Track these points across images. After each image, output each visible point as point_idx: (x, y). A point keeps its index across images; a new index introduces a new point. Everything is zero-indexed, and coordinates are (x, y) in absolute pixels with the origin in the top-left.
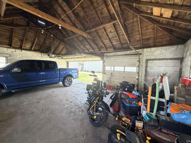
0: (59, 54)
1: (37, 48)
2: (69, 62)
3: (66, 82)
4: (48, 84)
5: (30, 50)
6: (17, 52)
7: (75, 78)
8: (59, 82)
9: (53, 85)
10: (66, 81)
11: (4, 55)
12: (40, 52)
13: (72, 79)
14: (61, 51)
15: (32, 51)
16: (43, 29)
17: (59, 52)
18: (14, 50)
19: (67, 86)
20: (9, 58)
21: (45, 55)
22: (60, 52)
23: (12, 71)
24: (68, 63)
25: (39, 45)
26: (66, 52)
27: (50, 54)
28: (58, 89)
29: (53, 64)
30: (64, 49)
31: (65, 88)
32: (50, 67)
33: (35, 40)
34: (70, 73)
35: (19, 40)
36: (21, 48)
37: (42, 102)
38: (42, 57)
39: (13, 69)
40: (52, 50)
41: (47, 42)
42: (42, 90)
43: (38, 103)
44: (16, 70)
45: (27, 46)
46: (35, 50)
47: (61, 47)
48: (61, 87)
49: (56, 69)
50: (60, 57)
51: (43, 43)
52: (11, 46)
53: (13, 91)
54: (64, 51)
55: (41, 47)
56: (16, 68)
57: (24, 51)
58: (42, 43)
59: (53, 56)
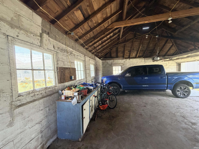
0: (165, 55)
1: (141, 55)
2: (182, 64)
3: (179, 91)
4: (152, 90)
5: (135, 57)
6: (127, 61)
7: (197, 88)
8: (167, 89)
9: (158, 92)
10: (178, 89)
11: (120, 65)
12: (144, 57)
13: (191, 88)
14: (168, 51)
15: (137, 58)
16: (147, 35)
17: (164, 53)
18: (125, 60)
19: (180, 96)
20: (123, 67)
21: (149, 59)
22: (167, 53)
23: (126, 76)
24: (179, 65)
25: (142, 51)
26: (176, 50)
27: (154, 57)
28: (165, 98)
29: (158, 68)
30: (173, 48)
31: (177, 99)
32: (155, 71)
33: (139, 47)
34: (186, 79)
35: (128, 51)
36: (129, 58)
37: (149, 107)
38: (145, 62)
39: (126, 75)
40: (157, 53)
41: (151, 45)
42: (147, 95)
43: (144, 107)
44: (128, 75)
45: (134, 55)
46: (139, 57)
47: (169, 45)
48: (170, 96)
49: (162, 73)
50: (167, 58)
51: (147, 48)
52: (124, 58)
53: (126, 91)
54: (173, 49)
55: (145, 53)
56: (128, 73)
57: (131, 60)
58: (145, 49)
59: (159, 58)
